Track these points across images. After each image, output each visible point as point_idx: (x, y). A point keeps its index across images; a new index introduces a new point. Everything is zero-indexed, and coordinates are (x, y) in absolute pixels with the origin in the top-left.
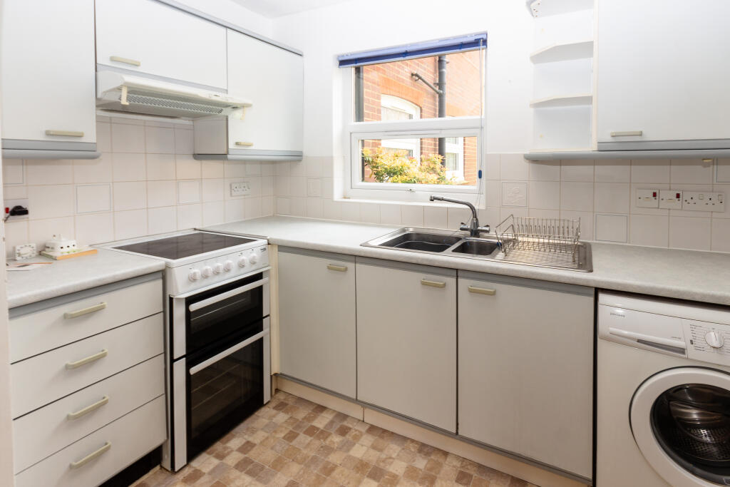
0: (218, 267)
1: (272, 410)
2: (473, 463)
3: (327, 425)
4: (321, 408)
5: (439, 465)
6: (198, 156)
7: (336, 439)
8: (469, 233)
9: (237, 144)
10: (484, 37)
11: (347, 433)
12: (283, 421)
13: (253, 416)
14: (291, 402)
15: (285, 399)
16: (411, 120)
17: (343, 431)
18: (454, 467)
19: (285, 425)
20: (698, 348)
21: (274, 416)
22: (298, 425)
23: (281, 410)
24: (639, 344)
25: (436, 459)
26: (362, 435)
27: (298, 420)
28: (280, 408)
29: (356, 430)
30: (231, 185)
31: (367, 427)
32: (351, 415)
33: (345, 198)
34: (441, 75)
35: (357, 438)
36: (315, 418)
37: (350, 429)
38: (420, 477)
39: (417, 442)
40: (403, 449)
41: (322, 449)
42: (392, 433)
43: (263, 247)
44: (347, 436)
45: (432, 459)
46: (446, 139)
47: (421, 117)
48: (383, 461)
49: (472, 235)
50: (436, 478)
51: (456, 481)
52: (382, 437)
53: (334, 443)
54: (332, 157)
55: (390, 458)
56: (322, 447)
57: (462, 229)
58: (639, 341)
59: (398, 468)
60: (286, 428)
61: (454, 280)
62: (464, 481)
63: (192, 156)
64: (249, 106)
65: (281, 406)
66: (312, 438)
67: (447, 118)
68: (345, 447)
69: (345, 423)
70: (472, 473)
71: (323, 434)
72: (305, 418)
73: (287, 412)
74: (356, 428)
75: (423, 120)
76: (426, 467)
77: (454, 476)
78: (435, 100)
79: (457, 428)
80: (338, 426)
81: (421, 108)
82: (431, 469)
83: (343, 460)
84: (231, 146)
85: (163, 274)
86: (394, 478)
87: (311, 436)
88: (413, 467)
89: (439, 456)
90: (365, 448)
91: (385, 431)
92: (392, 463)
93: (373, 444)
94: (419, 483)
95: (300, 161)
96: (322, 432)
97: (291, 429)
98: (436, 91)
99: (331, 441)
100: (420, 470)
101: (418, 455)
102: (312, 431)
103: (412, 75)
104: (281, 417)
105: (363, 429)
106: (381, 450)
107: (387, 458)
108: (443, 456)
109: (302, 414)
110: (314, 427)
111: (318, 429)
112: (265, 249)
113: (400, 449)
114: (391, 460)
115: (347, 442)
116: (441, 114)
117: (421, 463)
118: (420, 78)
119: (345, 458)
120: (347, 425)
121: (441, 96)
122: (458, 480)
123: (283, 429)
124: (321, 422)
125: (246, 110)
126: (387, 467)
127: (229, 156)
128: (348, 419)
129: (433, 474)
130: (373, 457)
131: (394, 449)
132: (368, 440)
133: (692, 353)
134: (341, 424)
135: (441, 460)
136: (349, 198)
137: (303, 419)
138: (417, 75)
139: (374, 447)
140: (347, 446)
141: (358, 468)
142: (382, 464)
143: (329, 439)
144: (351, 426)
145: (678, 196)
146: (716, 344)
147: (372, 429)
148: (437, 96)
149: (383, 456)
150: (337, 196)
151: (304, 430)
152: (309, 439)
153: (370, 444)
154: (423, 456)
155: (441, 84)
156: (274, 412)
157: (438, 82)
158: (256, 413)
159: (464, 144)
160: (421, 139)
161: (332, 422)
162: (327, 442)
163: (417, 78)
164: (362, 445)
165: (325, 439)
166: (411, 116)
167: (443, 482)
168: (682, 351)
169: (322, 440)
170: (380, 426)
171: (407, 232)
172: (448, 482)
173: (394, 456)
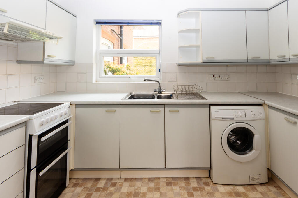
0: (48, 119)
1: (71, 188)
2: (170, 178)
3: (104, 185)
4: (98, 179)
5: (159, 183)
6: (19, 62)
7: (112, 189)
8: (157, 92)
9: (49, 56)
10: (160, 22)
11: (115, 185)
12: (81, 191)
13: (62, 194)
14: (80, 182)
15: (76, 182)
16: (110, 49)
17: (114, 185)
18: (164, 181)
19: (83, 192)
20: (237, 117)
21: (74, 190)
22: (90, 189)
23: (76, 187)
24: (223, 119)
25: (156, 181)
26: (123, 183)
27: (89, 188)
28: (75, 186)
29: (119, 182)
30: (35, 77)
31: (124, 180)
32: (114, 177)
33: (96, 82)
34: (121, 32)
35: (121, 185)
36: (97, 184)
37: (116, 183)
38: (154, 189)
39: (147, 178)
40: (142, 182)
41: (107, 195)
42: (135, 178)
43: (69, 106)
44: (116, 186)
45: (155, 182)
46: (123, 57)
47: (114, 48)
48: (137, 189)
49: (159, 93)
50: (159, 188)
51: (167, 186)
52: (132, 181)
53: (112, 191)
54: (92, 64)
55: (139, 187)
56: (107, 194)
57: (155, 91)
58: (223, 118)
59: (144, 189)
60: (84, 193)
61: (164, 109)
62: (170, 185)
63: (16, 62)
64: (61, 38)
65: (76, 185)
66: (100, 192)
67: (123, 49)
68: (118, 190)
69: (113, 181)
70: (171, 181)
71: (105, 189)
72: (92, 186)
73: (81, 186)
74: (119, 181)
75: (115, 49)
76: (154, 185)
77: (165, 184)
78: (118, 41)
79: (165, 166)
80: (110, 184)
81: (114, 44)
82: (157, 185)
83: (120, 195)
84: (46, 57)
85: (25, 124)
86: (144, 194)
87: (99, 192)
88: (150, 187)
89: (157, 180)
90: (127, 188)
91: (132, 179)
92: (141, 188)
93: (129, 185)
94: (154, 191)
95: (74, 65)
96: (104, 188)
97: (87, 192)
98: (119, 37)
99: (110, 190)
100: (153, 187)
101: (149, 182)
102: (98, 190)
103: (112, 30)
104: (79, 190)
105: (123, 181)
106: (134, 186)
107: (138, 188)
108: (159, 180)
109: (89, 185)
110: (98, 188)
111: (101, 188)
112: (69, 107)
113: (141, 183)
114: (140, 188)
115: (117, 188)
116: (121, 47)
117: (152, 185)
118: (114, 32)
119: (120, 194)
120: (114, 182)
121: (121, 40)
122: (168, 185)
123: (83, 194)
124: (101, 184)
125: (59, 40)
126: (140, 191)
127: (45, 62)
128: (113, 179)
129: (158, 186)
130: (132, 189)
131: (139, 184)
132: (126, 184)
133: (236, 119)
134: (111, 182)
135: (158, 181)
136: (99, 82)
137: (91, 186)
138: (113, 30)
139: (131, 186)
140: (119, 189)
141: (128, 196)
142: (137, 191)
143: (109, 190)
144: (116, 182)
145: (219, 76)
146: (241, 115)
147: (126, 180)
148: (120, 39)
149: (136, 188)
150: (94, 81)
151: (94, 190)
152: (99, 193)
153: (128, 185)
154: (151, 182)
155: (121, 35)
156: (74, 188)
157: (120, 34)
158: (63, 192)
159: (127, 60)
160: (114, 57)
161: (106, 183)
162: (108, 191)
163: (113, 31)
164: (125, 187)
165: (107, 190)
166: (109, 47)
167: (163, 188)
168: (233, 119)
169: (105, 192)
170: (129, 178)
171: (132, 94)
172: (164, 187)
173: (140, 186)
